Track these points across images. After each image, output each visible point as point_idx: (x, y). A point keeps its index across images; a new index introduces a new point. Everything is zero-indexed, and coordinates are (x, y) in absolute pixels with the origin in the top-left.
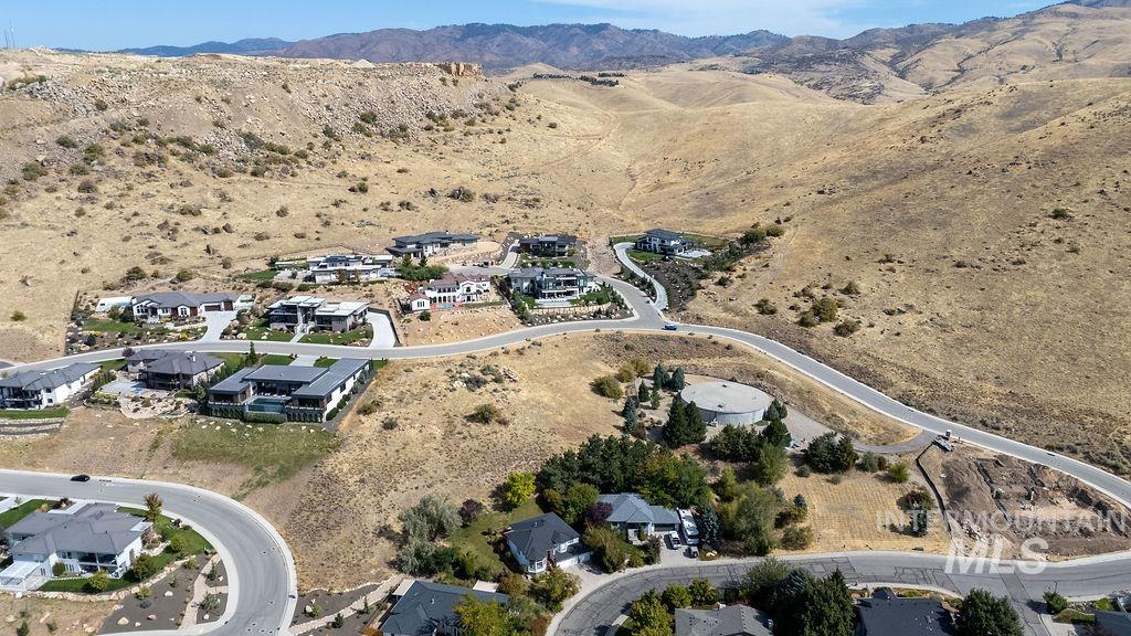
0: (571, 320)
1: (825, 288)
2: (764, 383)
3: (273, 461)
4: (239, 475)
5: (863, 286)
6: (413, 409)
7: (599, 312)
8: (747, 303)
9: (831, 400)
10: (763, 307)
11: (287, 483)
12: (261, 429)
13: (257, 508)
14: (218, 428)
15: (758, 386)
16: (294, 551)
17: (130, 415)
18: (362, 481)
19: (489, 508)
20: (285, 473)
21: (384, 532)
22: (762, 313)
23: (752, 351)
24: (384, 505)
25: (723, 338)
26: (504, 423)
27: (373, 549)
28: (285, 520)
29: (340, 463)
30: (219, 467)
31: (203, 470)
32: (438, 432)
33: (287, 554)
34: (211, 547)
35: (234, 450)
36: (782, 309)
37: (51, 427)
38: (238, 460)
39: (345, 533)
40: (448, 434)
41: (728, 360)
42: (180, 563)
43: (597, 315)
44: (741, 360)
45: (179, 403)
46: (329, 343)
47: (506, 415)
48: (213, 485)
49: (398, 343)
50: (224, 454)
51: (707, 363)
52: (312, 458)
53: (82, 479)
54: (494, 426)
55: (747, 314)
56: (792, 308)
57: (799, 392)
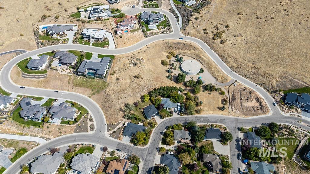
0: (157, 34)
1: (222, 25)
2: (201, 60)
3: (95, 89)
4: (89, 91)
5: (231, 25)
6: (123, 73)
7: (164, 31)
8: (201, 29)
9: (215, 68)
10: (205, 30)
11: (99, 95)
12: (91, 80)
13: (94, 100)
14: (81, 79)
15: (199, 61)
16: (104, 112)
17: (61, 73)
18: (114, 96)
19: (140, 101)
20: (98, 92)
21: (121, 109)
22: (204, 33)
23: (200, 49)
24: (120, 102)
25: (194, 43)
26: (142, 78)
27: (119, 114)
28: (100, 104)
29: (109, 90)
30: (84, 89)
31: (81, 89)
33: (103, 113)
34: (88, 112)
35: (86, 85)
36: (209, 32)
38: (88, 87)
39: (113, 109)
40: (131, 82)
42: (83, 116)
45: (70, 70)
46: (99, 46)
48: (84, 93)
49: (116, 48)
50: (84, 85)
52: (103, 88)
54: (140, 79)
55: (200, 33)
56: (212, 32)
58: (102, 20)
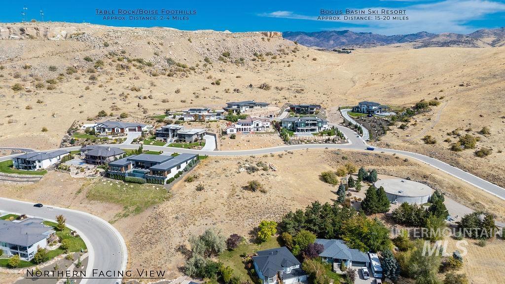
0: (312, 143)
1: (468, 131)
2: (428, 181)
3: (134, 204)
4: (117, 210)
5: (492, 130)
6: (215, 181)
7: (329, 140)
8: (417, 138)
9: (474, 193)
10: (427, 140)
11: (138, 216)
12: (132, 186)
13: (119, 229)
14: (111, 184)
15: (425, 183)
16: (130, 254)
17: (73, 176)
18: (177, 218)
19: (247, 240)
20: (138, 210)
21: (181, 249)
22: (427, 143)
24: (185, 233)
25: (402, 155)
26: (263, 192)
27: (172, 259)
28: (131, 236)
29: (167, 208)
30: (107, 205)
31: (99, 206)
32: (226, 194)
33: (126, 256)
34: (86, 248)
35: (116, 196)
36: (440, 142)
37: (36, 179)
38: (117, 202)
39: (159, 247)
40: (231, 195)
41: (405, 167)
42: (65, 255)
43: (327, 141)
44: (413, 168)
45: (97, 171)
46: (182, 147)
47: (266, 188)
48: (101, 215)
49: (216, 149)
50: (111, 198)
51: (391, 168)
52: (154, 203)
53: (38, 206)
54: (258, 193)
55: (417, 144)
56: (446, 141)
57: (452, 187)
58: (204, 121)
